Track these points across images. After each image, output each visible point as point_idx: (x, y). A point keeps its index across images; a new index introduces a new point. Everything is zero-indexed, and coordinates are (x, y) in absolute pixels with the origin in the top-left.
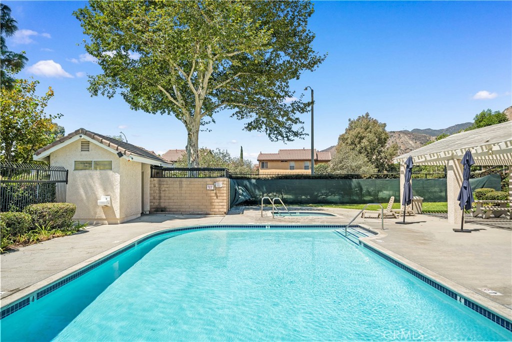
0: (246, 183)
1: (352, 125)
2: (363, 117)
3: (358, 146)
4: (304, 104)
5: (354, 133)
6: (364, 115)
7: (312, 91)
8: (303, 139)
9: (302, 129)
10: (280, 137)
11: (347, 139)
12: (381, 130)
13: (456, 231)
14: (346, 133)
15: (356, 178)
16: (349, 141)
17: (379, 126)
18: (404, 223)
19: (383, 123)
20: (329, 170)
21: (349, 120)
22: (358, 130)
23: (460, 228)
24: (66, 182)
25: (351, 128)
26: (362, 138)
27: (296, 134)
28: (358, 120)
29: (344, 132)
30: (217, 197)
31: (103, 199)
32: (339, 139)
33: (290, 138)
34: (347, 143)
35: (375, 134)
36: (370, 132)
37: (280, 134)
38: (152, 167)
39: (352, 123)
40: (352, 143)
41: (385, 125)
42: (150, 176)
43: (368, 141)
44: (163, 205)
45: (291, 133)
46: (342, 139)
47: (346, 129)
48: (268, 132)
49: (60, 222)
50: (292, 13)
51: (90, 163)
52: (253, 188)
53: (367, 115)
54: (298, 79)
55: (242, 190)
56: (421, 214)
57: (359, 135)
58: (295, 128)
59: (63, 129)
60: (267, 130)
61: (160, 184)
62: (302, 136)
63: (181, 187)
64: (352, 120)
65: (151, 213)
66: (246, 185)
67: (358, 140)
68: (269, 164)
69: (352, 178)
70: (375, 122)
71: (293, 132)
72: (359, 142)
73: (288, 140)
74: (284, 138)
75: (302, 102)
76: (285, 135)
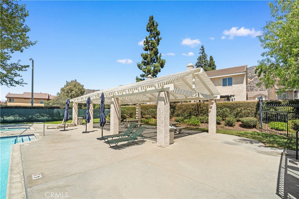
1: (68, 84)
2: (74, 81)
3: (70, 94)
4: (21, 66)
5: (68, 87)
6: (74, 80)
7: (33, 61)
8: (23, 86)
9: (22, 81)
10: (4, 83)
11: (65, 90)
12: (81, 88)
13: (83, 132)
14: (65, 87)
15: (56, 108)
16: (66, 91)
17: (81, 86)
18: (65, 130)
19: (82, 85)
20: (51, 104)
21: (67, 82)
22: (70, 86)
23: (85, 131)
25: (67, 85)
26: (72, 90)
27: (17, 83)
28: (71, 82)
29: (63, 87)
32: (61, 89)
34: (65, 92)
35: (78, 89)
36: (76, 88)
37: (5, 81)
39: (67, 83)
40: (67, 92)
41: (83, 86)
43: (75, 92)
45: (13, 82)
46: (62, 90)
47: (65, 86)
50: (12, 10)
53: (76, 80)
54: (21, 52)
56: (82, 124)
57: (71, 89)
58: (16, 79)
62: (22, 84)
64: (68, 81)
67: (70, 91)
68: (15, 100)
69: (55, 108)
70: (79, 84)
71: (15, 81)
72: (71, 92)
73: (11, 85)
74: (7, 84)
75: (19, 64)
76: (8, 82)
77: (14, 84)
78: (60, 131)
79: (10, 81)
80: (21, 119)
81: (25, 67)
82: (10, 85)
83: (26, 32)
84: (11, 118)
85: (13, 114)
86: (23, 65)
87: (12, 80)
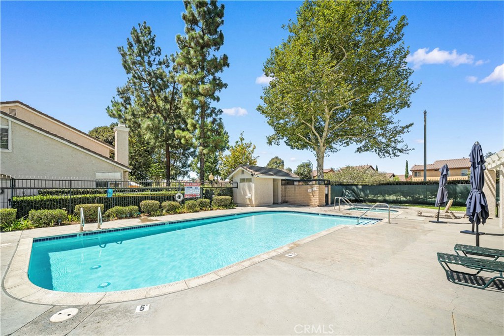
0: (354, 187)
4: (402, 127)
8: (408, 153)
15: (462, 183)
24: (237, 187)
27: (401, 151)
30: (313, 196)
31: (248, 195)
33: (396, 154)
37: (388, 152)
38: (282, 180)
42: (281, 184)
44: (286, 200)
48: (378, 152)
49: (223, 203)
51: (244, 179)
52: (359, 192)
54: (409, 107)
55: (348, 193)
59: (283, 161)
60: (376, 150)
61: (285, 189)
62: (407, 152)
63: (295, 190)
65: (281, 203)
66: (354, 189)
69: (459, 183)
71: (398, 149)
74: (390, 154)
75: (400, 126)
76: (391, 152)
77: (398, 153)
78: (429, 221)
79: (393, 150)
80: (403, 199)
81: (407, 127)
82: (393, 155)
83: (407, 78)
84: (393, 198)
85: (394, 193)
86: (404, 125)
87: (395, 148)
